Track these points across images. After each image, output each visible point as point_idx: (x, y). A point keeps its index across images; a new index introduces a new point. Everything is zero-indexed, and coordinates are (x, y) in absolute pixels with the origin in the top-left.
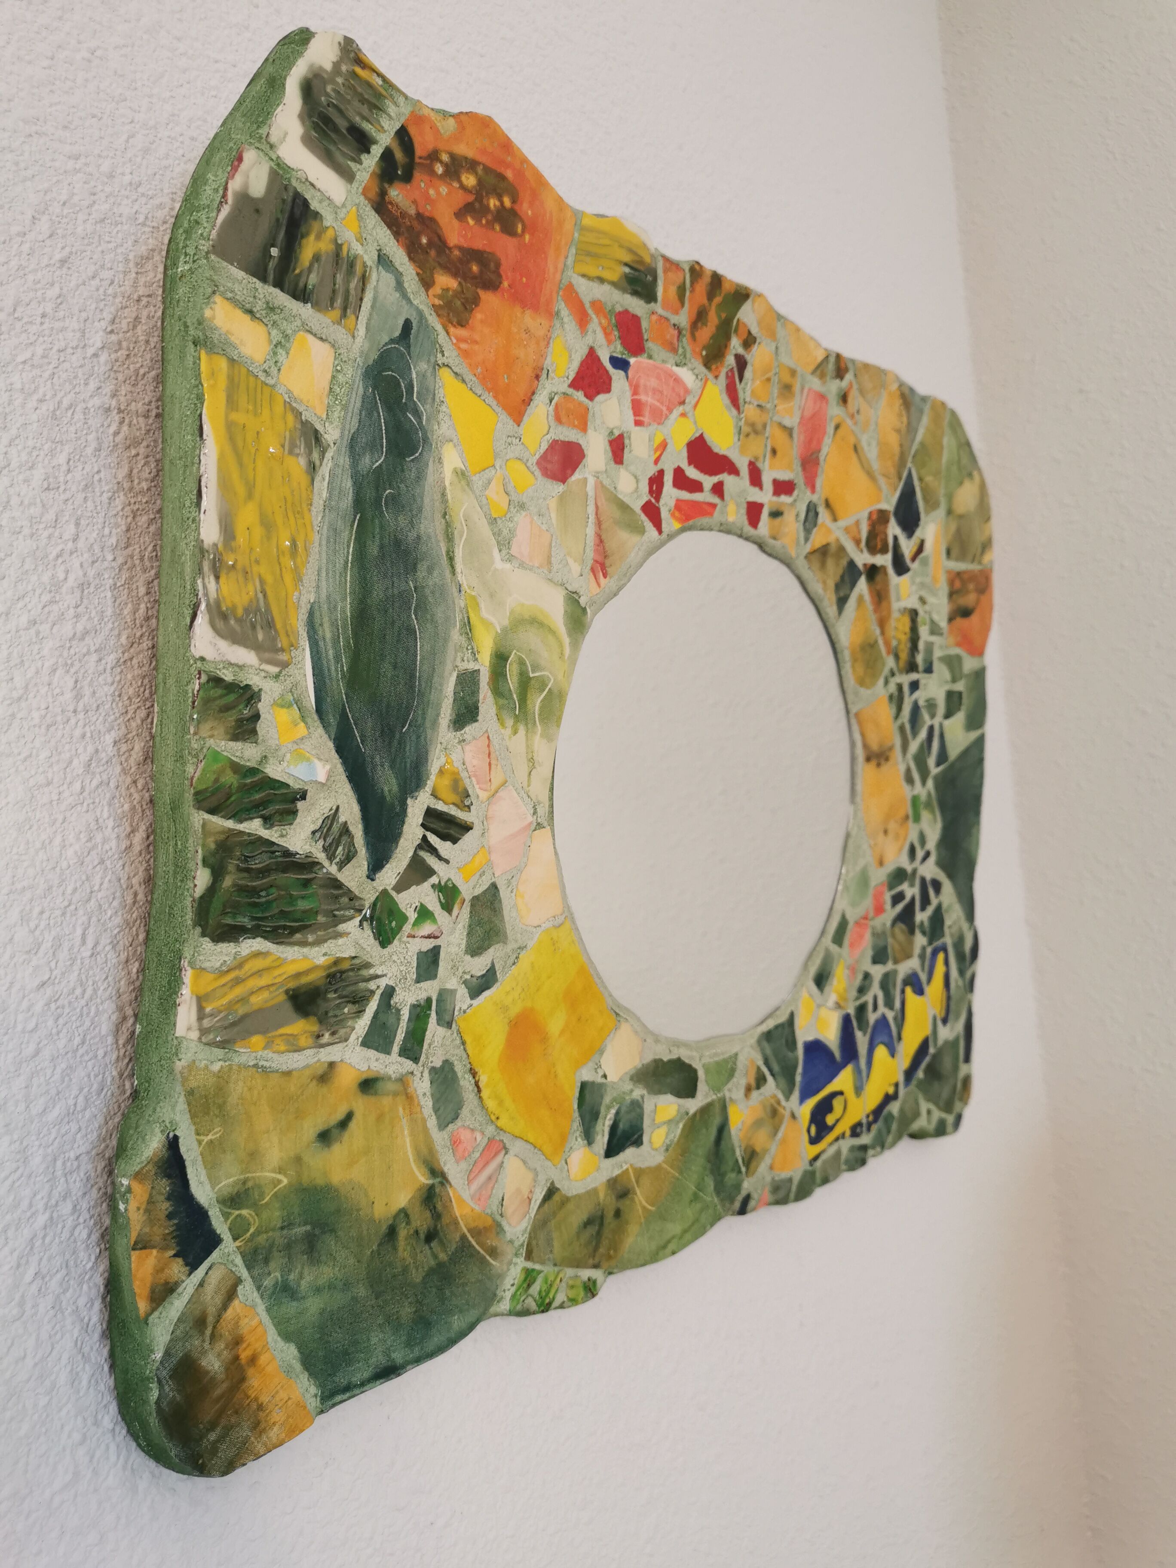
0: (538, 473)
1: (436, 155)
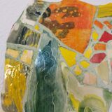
0: (90, 62)
1: (56, 10)
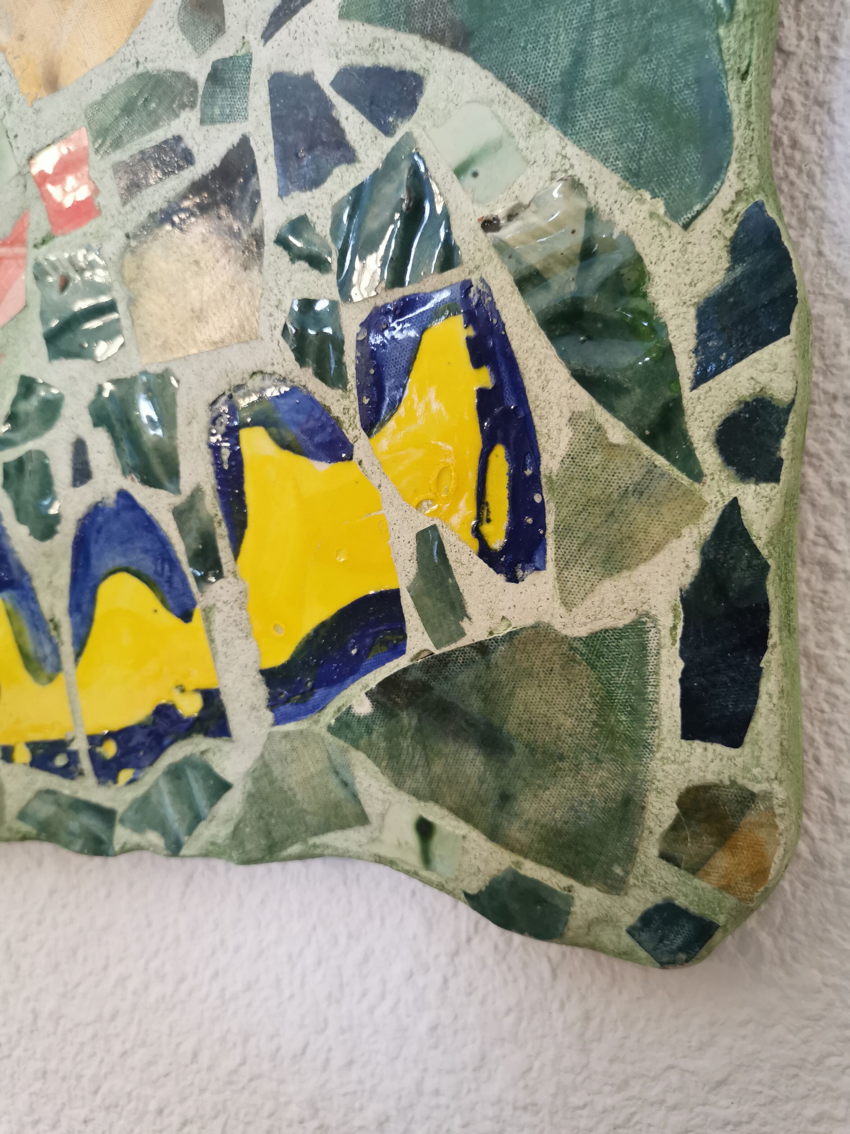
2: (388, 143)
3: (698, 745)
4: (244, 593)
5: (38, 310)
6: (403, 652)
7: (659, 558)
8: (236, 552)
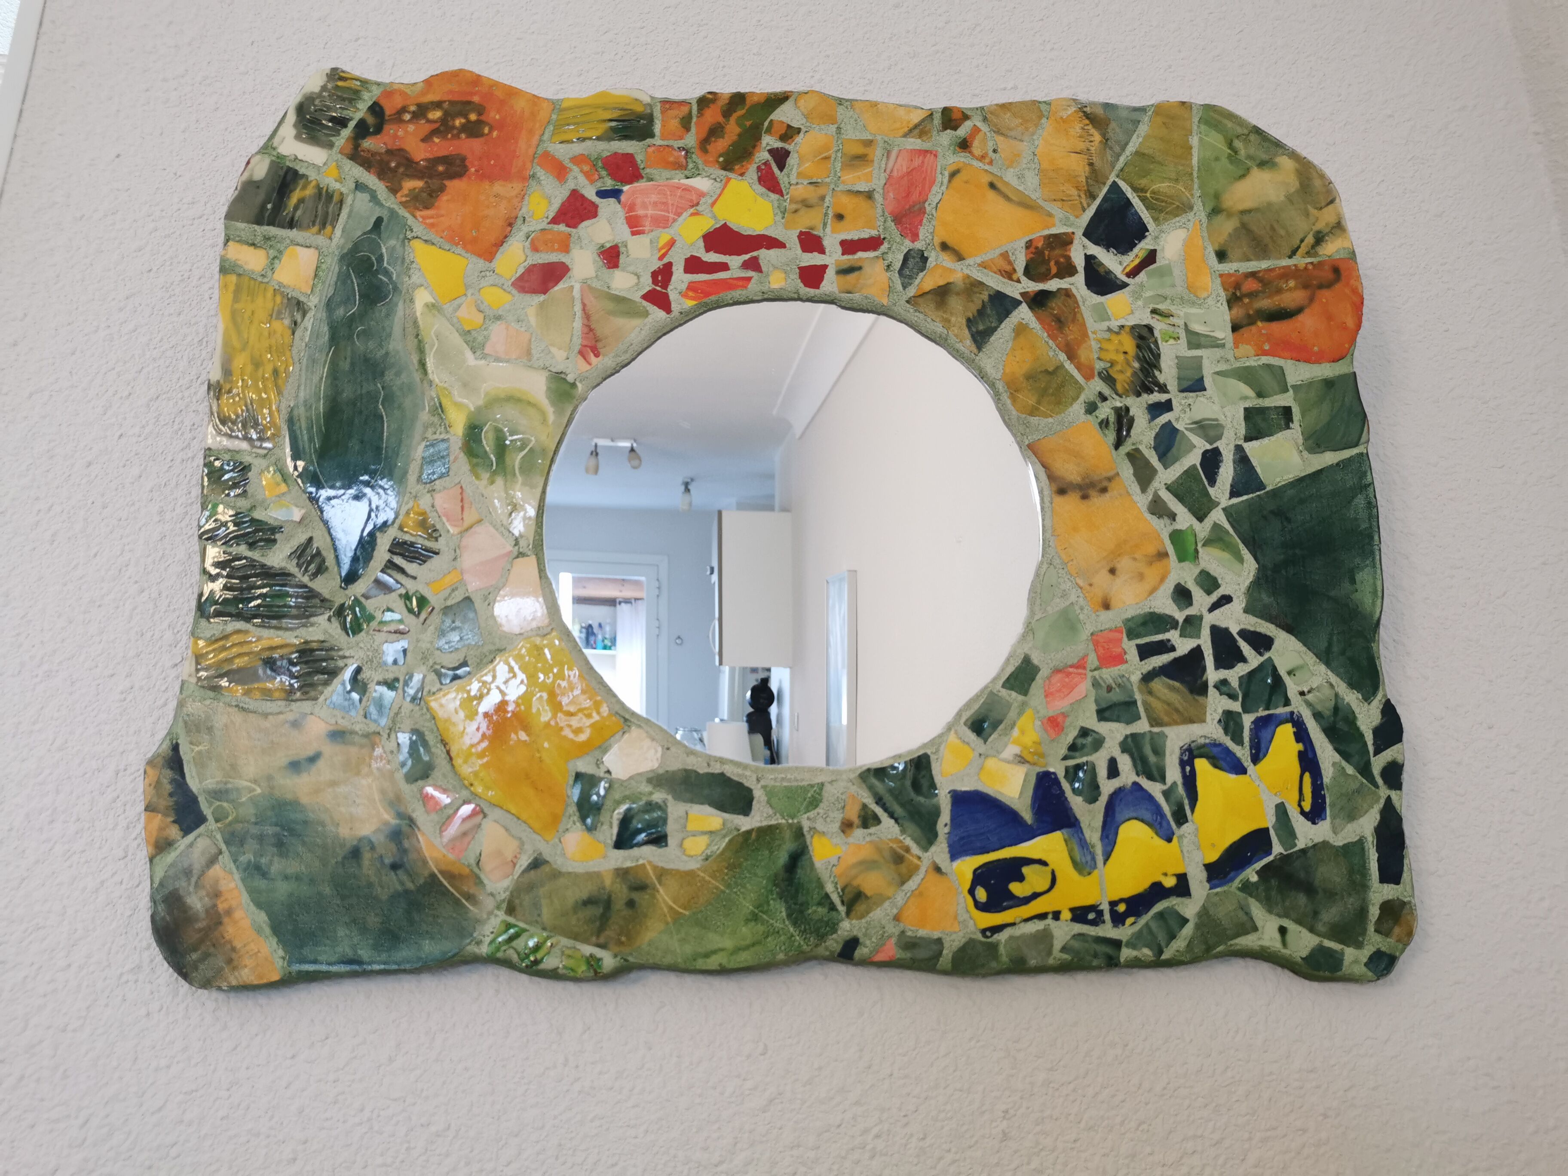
0: (514, 292)
1: (404, 110)
2: (1262, 659)
3: (1385, 885)
4: (1197, 829)
5: (1093, 698)
6: (1270, 854)
7: (1366, 816)
8: (1193, 810)
